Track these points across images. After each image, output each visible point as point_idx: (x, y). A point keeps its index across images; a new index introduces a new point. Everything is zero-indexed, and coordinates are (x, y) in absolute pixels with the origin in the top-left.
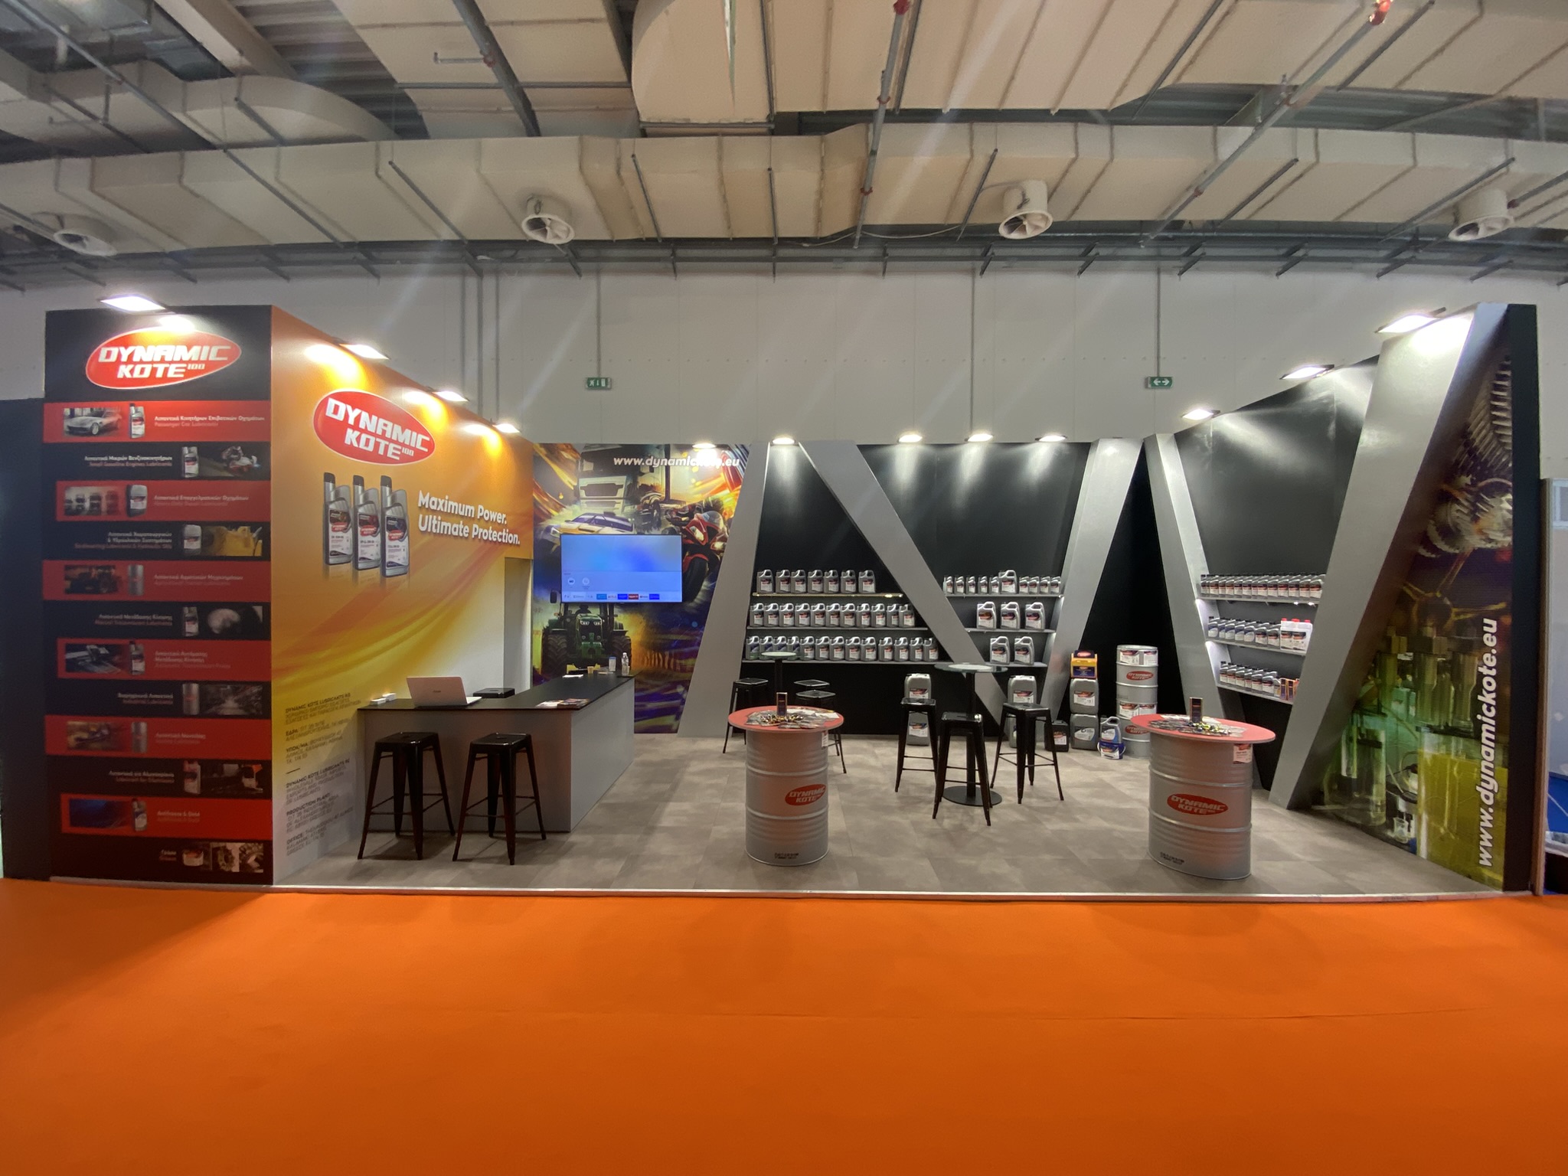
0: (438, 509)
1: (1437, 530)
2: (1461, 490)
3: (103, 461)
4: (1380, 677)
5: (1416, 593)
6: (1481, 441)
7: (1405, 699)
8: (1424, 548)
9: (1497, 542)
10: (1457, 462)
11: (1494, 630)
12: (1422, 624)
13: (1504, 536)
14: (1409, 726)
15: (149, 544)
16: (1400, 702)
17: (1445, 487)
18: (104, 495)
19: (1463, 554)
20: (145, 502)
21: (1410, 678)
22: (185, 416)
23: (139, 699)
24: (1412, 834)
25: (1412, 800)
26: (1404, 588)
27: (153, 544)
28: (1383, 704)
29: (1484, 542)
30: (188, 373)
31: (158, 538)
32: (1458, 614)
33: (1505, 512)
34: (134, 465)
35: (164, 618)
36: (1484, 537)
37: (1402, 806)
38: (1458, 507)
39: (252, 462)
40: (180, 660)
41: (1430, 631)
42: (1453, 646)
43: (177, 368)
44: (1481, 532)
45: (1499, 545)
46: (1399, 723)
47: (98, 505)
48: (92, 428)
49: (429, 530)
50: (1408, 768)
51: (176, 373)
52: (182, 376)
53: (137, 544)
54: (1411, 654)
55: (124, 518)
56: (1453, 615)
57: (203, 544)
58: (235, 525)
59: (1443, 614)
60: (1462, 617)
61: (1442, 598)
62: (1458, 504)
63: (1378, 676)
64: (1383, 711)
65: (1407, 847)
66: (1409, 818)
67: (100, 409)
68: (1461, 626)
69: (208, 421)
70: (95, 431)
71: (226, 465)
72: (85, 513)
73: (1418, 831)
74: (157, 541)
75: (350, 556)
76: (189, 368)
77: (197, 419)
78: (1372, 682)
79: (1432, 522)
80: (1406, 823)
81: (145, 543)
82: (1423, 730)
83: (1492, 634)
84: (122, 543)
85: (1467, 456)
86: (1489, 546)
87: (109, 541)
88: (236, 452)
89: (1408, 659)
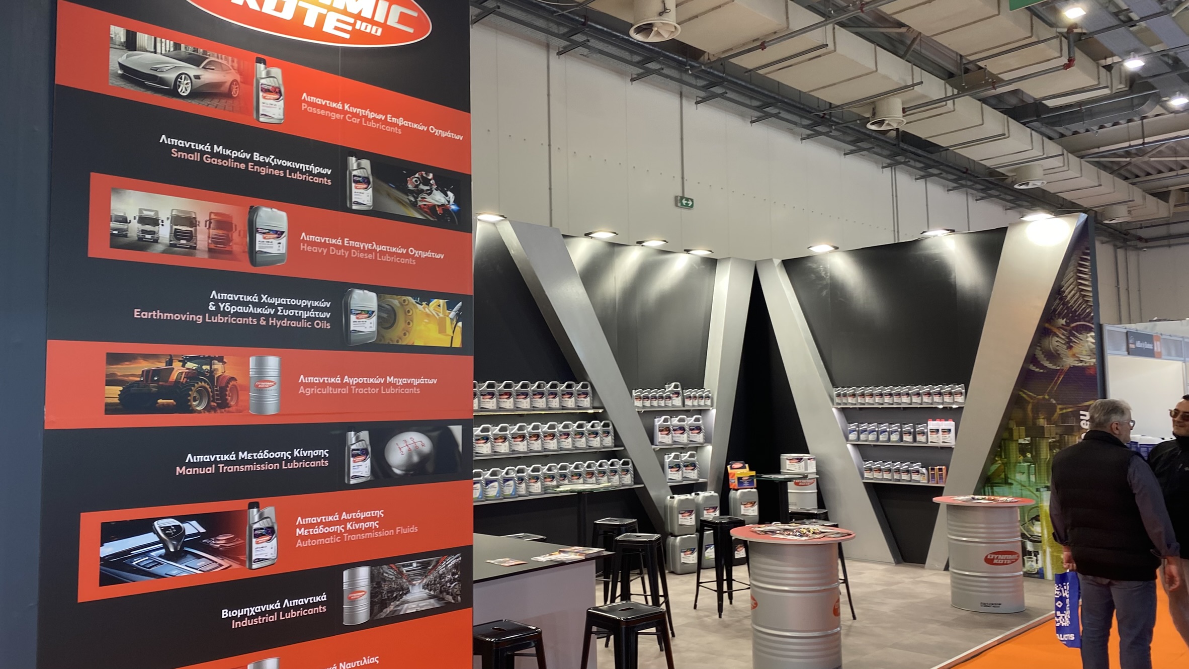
1: (1043, 353)
2: (1059, 328)
3: (203, 153)
4: (1005, 458)
5: (1029, 396)
6: (1071, 298)
7: (1026, 471)
8: (1034, 366)
9: (1086, 362)
10: (1055, 310)
11: (1088, 418)
12: (1035, 418)
13: (1090, 359)
14: (1031, 489)
15: (289, 318)
16: (1023, 473)
17: (1047, 325)
18: (202, 218)
19: (1063, 370)
20: (284, 240)
21: (1029, 455)
22: (352, 105)
23: (262, 614)
24: (1040, 565)
25: (1037, 541)
26: (1021, 393)
27: (299, 319)
28: (1009, 476)
29: (1077, 362)
30: (357, 35)
31: (306, 309)
32: (1061, 409)
33: (1090, 344)
34: (264, 171)
35: (312, 453)
36: (1077, 359)
37: (1030, 546)
38: (1058, 339)
39: (449, 202)
40: (340, 528)
41: (1042, 422)
42: (1059, 431)
43: (338, 20)
44: (1074, 355)
45: (1088, 364)
46: (1023, 488)
47: (190, 236)
48: (177, 84)
50: (1032, 519)
51: (336, 28)
52: (347, 36)
53: (267, 317)
54: (1029, 438)
55: (244, 266)
56: (1058, 410)
57: (381, 322)
58: (426, 297)
59: (1050, 411)
60: (1064, 411)
61: (1049, 400)
62: (1057, 337)
63: (1003, 457)
64: (1010, 481)
65: (1036, 576)
66: (1036, 554)
67: (196, 50)
68: (1064, 417)
69: (385, 122)
70: (185, 89)
71: (413, 199)
72: (159, 248)
73: (1044, 561)
74: (305, 315)
76: (357, 27)
77: (371, 115)
78: (1000, 462)
79: (1039, 348)
80: (1035, 558)
81: (282, 318)
82: (1041, 490)
83: (1087, 421)
84: (237, 315)
85: (1062, 306)
86: (1080, 364)
87: (212, 307)
88: (426, 182)
89: (1027, 442)
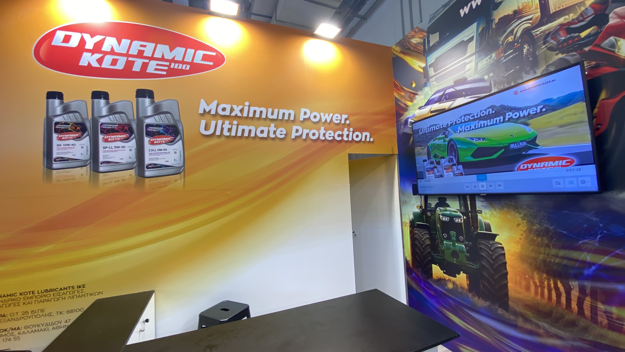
0: (233, 114)
49: (218, 133)
75: (88, 160)
